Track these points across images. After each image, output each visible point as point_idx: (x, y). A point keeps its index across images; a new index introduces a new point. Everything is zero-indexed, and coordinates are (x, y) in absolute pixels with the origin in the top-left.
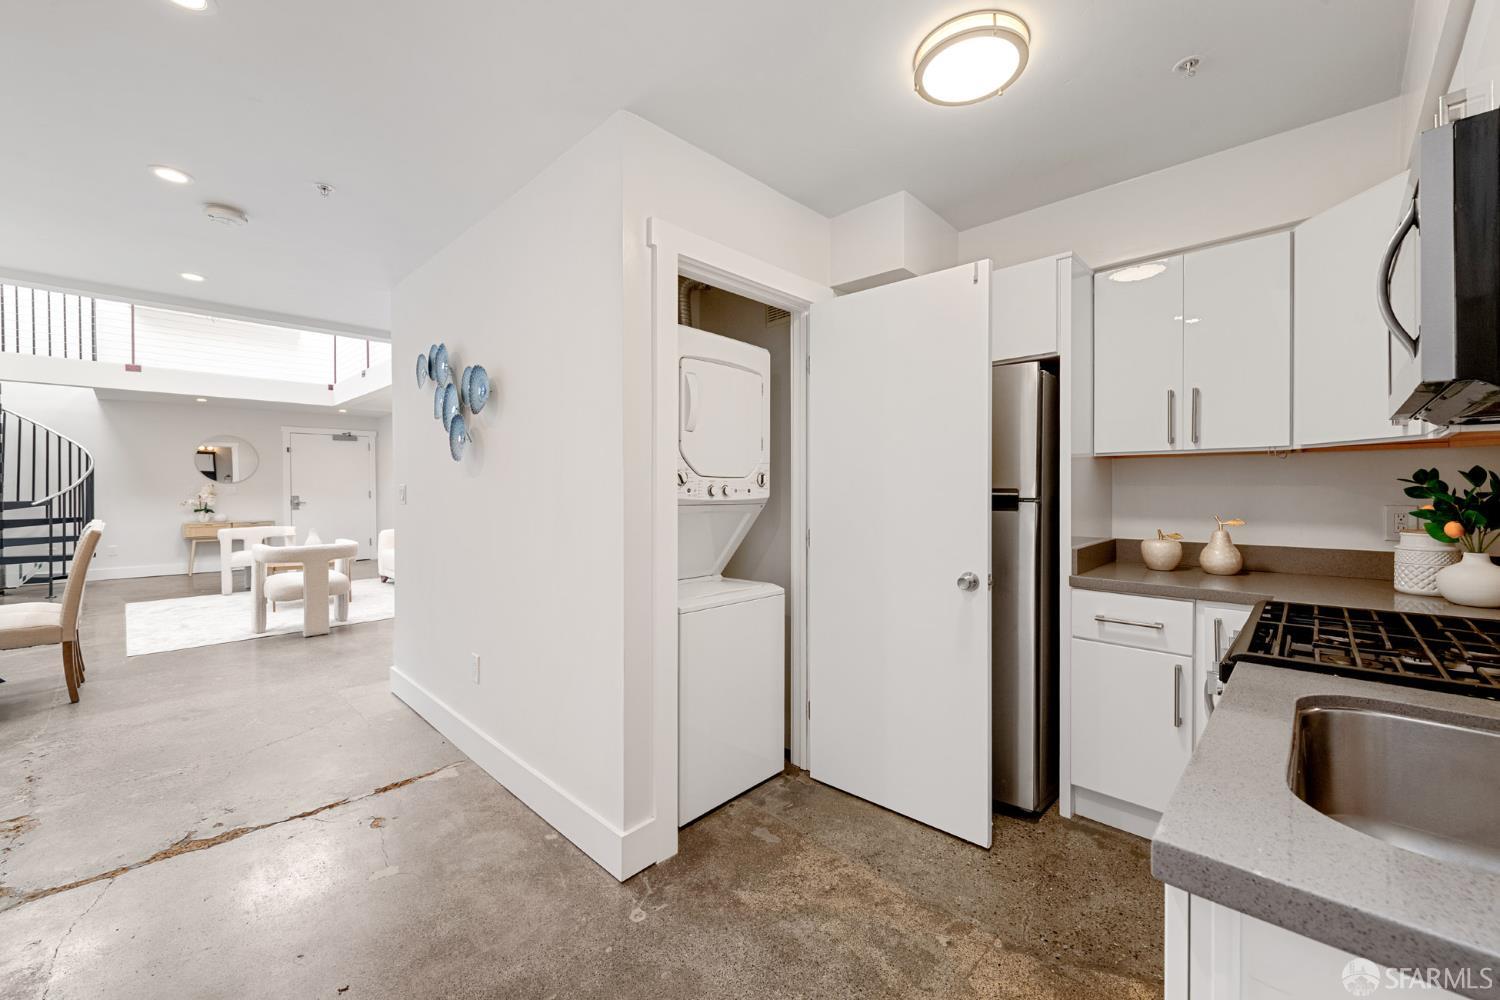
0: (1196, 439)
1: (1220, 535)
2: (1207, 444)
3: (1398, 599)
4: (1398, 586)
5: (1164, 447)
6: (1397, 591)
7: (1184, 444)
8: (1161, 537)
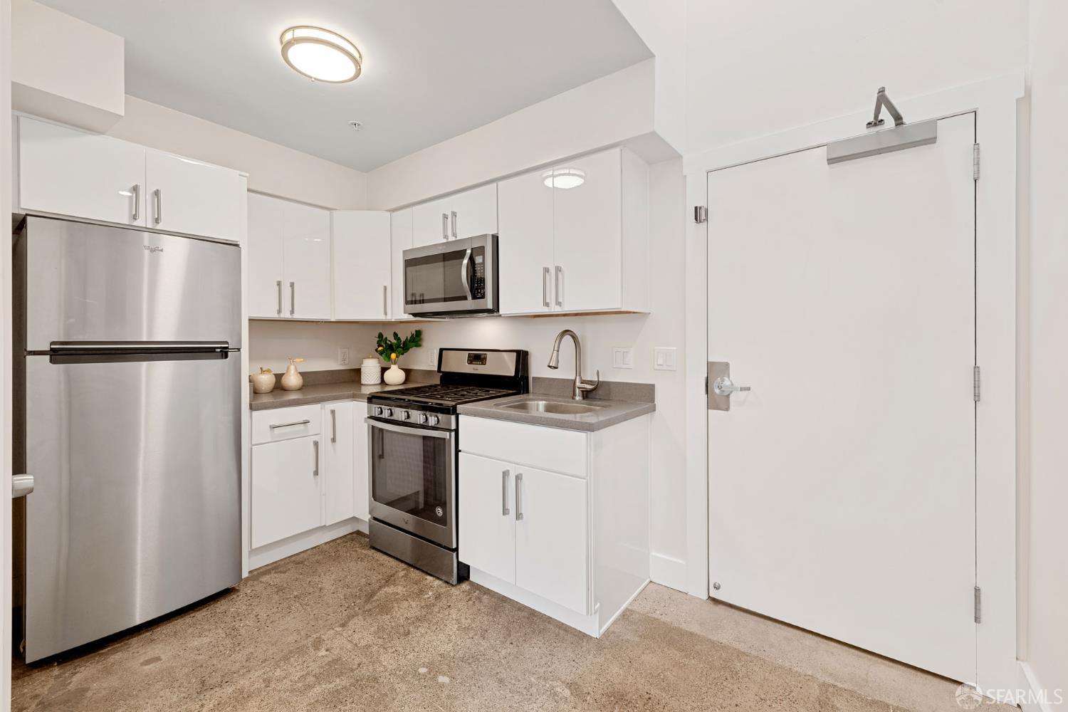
0: (292, 312)
1: (292, 368)
2: (297, 316)
3: (363, 387)
4: (363, 382)
5: (274, 315)
6: (363, 385)
7: (286, 315)
8: (262, 371)
